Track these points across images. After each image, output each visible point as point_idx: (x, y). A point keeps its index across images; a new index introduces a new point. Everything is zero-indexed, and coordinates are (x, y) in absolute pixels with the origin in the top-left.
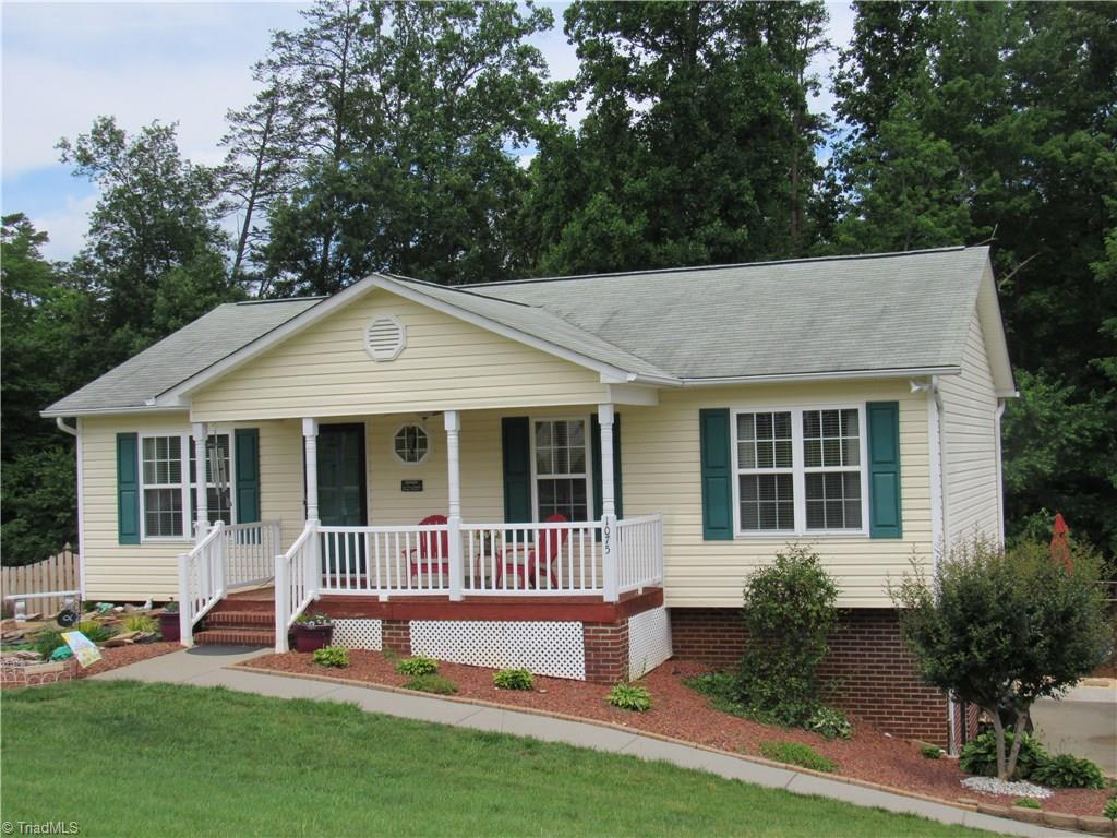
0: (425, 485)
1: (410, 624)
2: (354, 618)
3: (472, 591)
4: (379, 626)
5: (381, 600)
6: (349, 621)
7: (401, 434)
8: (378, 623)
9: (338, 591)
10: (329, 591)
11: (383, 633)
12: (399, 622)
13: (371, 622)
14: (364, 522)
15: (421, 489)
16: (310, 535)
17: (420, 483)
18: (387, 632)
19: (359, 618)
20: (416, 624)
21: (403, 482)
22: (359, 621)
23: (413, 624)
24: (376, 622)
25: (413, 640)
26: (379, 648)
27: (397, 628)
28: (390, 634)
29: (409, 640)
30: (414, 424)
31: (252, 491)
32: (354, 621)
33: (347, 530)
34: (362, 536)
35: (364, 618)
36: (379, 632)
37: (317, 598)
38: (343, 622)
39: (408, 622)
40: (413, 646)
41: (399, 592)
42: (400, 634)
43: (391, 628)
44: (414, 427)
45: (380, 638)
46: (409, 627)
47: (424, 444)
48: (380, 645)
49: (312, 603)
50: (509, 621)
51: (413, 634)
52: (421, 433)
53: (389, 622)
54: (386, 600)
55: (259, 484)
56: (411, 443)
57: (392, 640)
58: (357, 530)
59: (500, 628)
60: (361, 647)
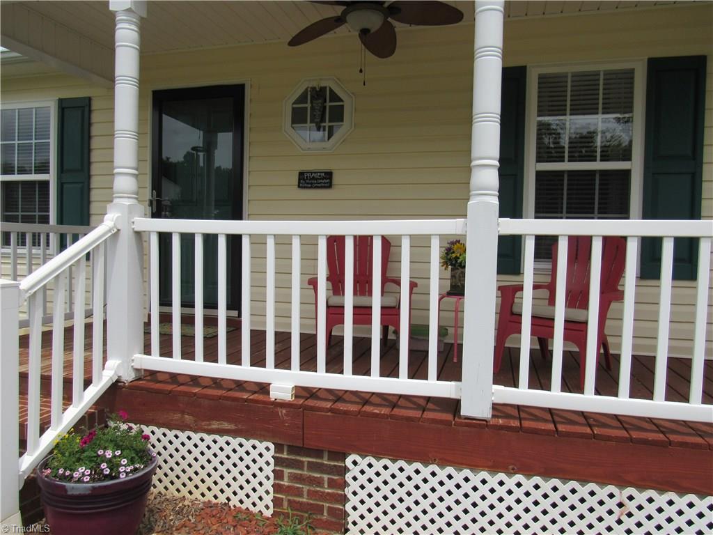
0: (336, 180)
1: (349, 462)
2: (209, 432)
3: (523, 394)
4: (269, 456)
5: (275, 394)
6: (196, 437)
7: (302, 99)
8: (265, 450)
9: (176, 364)
10: (155, 362)
11: (278, 475)
12: (318, 453)
13: (248, 444)
14: (237, 215)
15: (330, 186)
16: (116, 235)
17: (329, 175)
18: (287, 471)
19: (221, 432)
20: (363, 463)
21: (301, 174)
22: (222, 440)
23: (355, 464)
24: (261, 446)
25: (354, 501)
26: (264, 506)
27: (312, 466)
28: (295, 478)
29: (345, 499)
30: (323, 84)
31: (80, 185)
32: (209, 439)
33: (199, 227)
34: (235, 242)
35: (235, 434)
36: (268, 471)
37: (128, 376)
38: (183, 436)
39: (343, 457)
40: (353, 516)
41: (321, 378)
42: (319, 482)
43: (299, 465)
44: (323, 89)
45: (268, 485)
46: (346, 470)
47: (338, 115)
48: (268, 500)
49: (115, 387)
50: (641, 487)
51: (354, 486)
52: (335, 97)
53: (292, 449)
54: (287, 396)
55: (89, 177)
56: (318, 113)
57: (299, 493)
58: (223, 227)
59: (611, 504)
60: (222, 499)
